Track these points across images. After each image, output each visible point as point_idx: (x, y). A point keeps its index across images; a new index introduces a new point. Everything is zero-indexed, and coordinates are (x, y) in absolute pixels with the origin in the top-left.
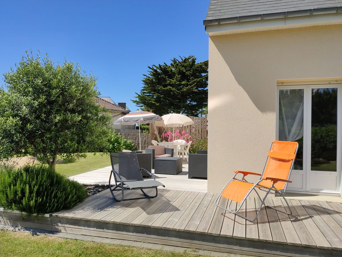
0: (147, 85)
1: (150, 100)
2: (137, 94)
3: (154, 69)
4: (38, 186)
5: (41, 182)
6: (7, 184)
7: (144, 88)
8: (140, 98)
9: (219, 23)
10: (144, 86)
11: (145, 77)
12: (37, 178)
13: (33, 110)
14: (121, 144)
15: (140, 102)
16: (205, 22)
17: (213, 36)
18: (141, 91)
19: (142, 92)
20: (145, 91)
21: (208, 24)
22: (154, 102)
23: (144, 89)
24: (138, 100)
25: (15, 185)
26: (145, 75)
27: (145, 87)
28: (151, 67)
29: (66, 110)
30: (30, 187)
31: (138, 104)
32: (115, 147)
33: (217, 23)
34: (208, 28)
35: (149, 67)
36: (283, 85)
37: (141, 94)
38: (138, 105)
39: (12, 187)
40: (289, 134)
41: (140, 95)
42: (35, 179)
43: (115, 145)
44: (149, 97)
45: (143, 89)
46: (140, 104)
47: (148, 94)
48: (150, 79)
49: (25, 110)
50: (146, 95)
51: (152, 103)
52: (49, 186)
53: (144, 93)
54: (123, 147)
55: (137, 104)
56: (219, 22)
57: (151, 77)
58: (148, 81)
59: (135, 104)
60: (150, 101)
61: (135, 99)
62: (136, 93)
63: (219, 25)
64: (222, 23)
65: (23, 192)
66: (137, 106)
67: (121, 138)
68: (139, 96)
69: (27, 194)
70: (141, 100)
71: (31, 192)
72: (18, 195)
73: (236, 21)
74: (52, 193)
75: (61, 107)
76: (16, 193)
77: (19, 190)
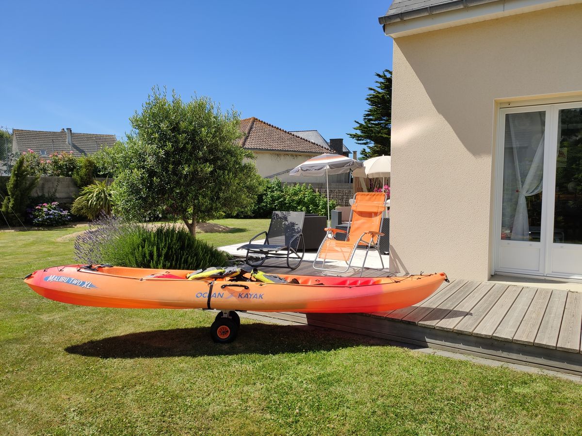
0: (374, 107)
1: (379, 132)
2: (358, 123)
3: (387, 78)
4: (166, 249)
5: (169, 244)
6: (135, 246)
7: (368, 111)
8: (362, 130)
9: (401, 19)
10: (370, 107)
11: (372, 92)
12: (166, 241)
13: (160, 161)
14: (319, 207)
15: (362, 137)
16: (381, 20)
17: (399, 38)
18: (365, 116)
19: (365, 119)
20: (371, 117)
21: (386, 22)
22: (386, 136)
23: (370, 113)
24: (359, 132)
25: (143, 247)
26: (371, 89)
27: (371, 111)
28: (381, 74)
29: (197, 159)
30: (158, 249)
31: (360, 140)
32: (311, 210)
33: (399, 20)
34: (388, 29)
35: (379, 75)
36: (510, 106)
37: (365, 122)
38: (359, 142)
39: (140, 248)
40: (522, 185)
41: (363, 123)
42: (164, 241)
43: (311, 208)
44: (377, 127)
45: (367, 113)
46: (363, 140)
47: (377, 122)
48: (380, 95)
49: (150, 161)
50: (373, 124)
51: (382, 137)
52: (179, 249)
53: (370, 120)
54: (322, 211)
55: (358, 140)
56: (402, 17)
57: (380, 90)
58: (376, 100)
59: (354, 140)
60: (380, 135)
61: (354, 132)
62: (356, 122)
63: (403, 21)
64: (405, 19)
65: (151, 255)
66: (359, 144)
67: (320, 197)
68: (361, 125)
69: (155, 257)
70: (365, 133)
71: (159, 255)
72: (146, 258)
73: (426, 14)
74: (181, 258)
75: (191, 156)
76: (144, 256)
77: (147, 252)
